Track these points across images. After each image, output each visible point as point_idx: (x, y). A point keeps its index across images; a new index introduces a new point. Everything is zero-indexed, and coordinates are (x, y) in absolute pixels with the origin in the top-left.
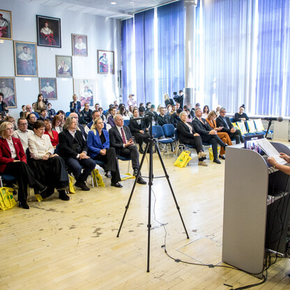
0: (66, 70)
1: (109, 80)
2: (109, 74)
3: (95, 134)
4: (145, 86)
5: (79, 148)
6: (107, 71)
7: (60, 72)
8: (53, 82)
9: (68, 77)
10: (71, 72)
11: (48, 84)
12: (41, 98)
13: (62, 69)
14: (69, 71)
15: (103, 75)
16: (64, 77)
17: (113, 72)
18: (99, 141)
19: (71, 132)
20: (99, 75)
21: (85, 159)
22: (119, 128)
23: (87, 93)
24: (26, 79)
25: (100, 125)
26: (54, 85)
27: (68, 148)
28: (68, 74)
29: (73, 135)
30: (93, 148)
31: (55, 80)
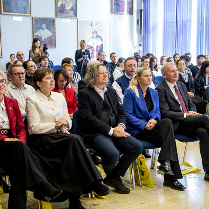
0: (68, 7)
1: (125, 22)
2: (125, 15)
3: (137, 95)
4: (177, 30)
5: (112, 118)
6: (123, 11)
7: (61, 10)
8: (50, 23)
9: (71, 17)
10: (74, 10)
11: (44, 26)
12: (38, 44)
13: (63, 6)
14: (72, 9)
15: (117, 16)
16: (66, 17)
17: (131, 12)
18: (143, 106)
19: (98, 90)
20: (112, 15)
21: (122, 137)
22: (171, 86)
23: (95, 40)
24: (15, 18)
25: (146, 78)
26: (52, 27)
27: (94, 117)
28: (71, 13)
29: (102, 95)
30: (134, 118)
31: (53, 21)
